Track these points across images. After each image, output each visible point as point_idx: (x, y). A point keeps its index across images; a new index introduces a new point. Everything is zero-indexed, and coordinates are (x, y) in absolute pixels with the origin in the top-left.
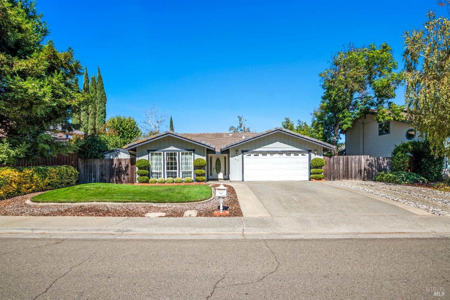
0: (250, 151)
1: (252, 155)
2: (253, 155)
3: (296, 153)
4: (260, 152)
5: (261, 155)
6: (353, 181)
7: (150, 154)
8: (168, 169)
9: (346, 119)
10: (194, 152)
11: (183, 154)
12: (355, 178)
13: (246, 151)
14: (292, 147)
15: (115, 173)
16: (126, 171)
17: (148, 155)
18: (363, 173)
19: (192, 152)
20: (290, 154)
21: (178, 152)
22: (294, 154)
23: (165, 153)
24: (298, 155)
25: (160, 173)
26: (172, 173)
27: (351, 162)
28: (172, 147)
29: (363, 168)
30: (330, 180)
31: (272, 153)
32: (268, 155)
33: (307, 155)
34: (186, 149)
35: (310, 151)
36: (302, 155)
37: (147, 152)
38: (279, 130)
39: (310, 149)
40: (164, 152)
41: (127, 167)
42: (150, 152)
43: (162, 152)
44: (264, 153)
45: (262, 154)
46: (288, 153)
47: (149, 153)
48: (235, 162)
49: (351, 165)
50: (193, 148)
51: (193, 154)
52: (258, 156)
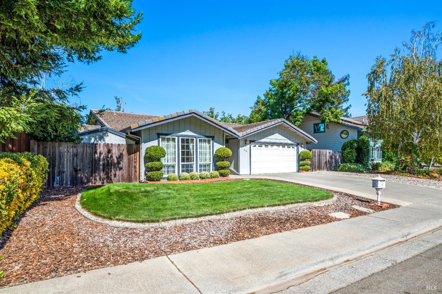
0: (257, 142)
3: (289, 145)
4: (264, 143)
7: (160, 139)
8: (183, 160)
9: (299, 117)
10: (213, 140)
11: (200, 141)
13: (253, 141)
14: (287, 139)
15: (101, 167)
16: (119, 163)
17: (157, 141)
18: (327, 164)
19: (211, 139)
20: (284, 146)
21: (195, 139)
22: (287, 147)
23: (180, 138)
25: (173, 167)
26: (187, 166)
28: (188, 131)
29: (327, 160)
31: (273, 144)
32: (269, 147)
33: (296, 148)
34: (204, 135)
35: (298, 144)
36: (292, 147)
37: (157, 136)
38: (282, 121)
40: (178, 137)
41: (120, 157)
42: (161, 136)
43: (176, 138)
44: (267, 144)
45: (265, 145)
47: (159, 137)
49: (322, 157)
50: (212, 135)
51: (211, 141)
52: (262, 147)
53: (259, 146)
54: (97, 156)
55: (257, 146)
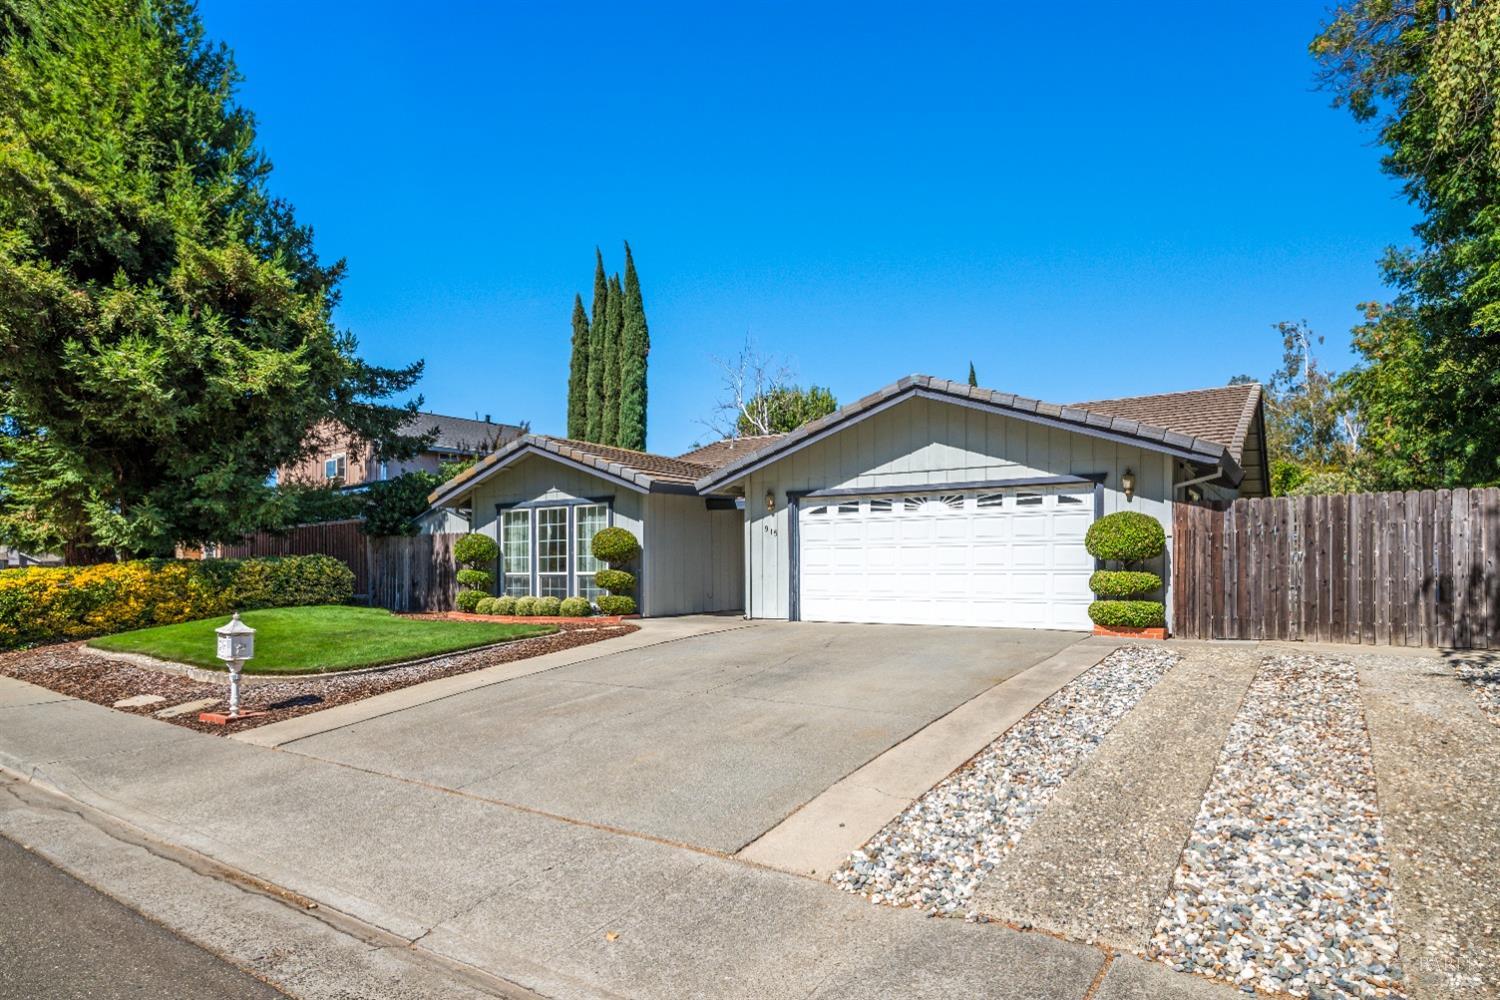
0: (818, 493)
1: (833, 510)
2: (836, 508)
3: (1028, 494)
4: (863, 494)
5: (869, 506)
6: (1383, 647)
7: (502, 518)
8: (544, 566)
10: (610, 507)
11: (580, 512)
12: (1398, 629)
13: (804, 493)
14: (1002, 462)
15: (438, 580)
18: (1458, 601)
20: (998, 497)
21: (567, 509)
22: (1015, 499)
23: (536, 511)
24: (1039, 501)
25: (525, 581)
26: (554, 581)
27: (1368, 531)
28: (554, 490)
29: (1460, 572)
30: (1219, 633)
31: (914, 495)
32: (898, 507)
33: (1088, 500)
34: (590, 495)
35: (1098, 479)
36: (1062, 500)
37: (495, 511)
38: (915, 387)
39: (1099, 468)
40: (532, 508)
42: (503, 511)
43: (530, 510)
44: (880, 499)
45: (873, 503)
46: (990, 493)
47: (499, 514)
48: (763, 538)
49: (1368, 548)
50: (604, 494)
51: (608, 511)
52: (856, 510)
53: (842, 510)
54: (434, 557)
55: (829, 508)
